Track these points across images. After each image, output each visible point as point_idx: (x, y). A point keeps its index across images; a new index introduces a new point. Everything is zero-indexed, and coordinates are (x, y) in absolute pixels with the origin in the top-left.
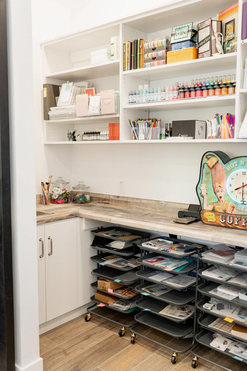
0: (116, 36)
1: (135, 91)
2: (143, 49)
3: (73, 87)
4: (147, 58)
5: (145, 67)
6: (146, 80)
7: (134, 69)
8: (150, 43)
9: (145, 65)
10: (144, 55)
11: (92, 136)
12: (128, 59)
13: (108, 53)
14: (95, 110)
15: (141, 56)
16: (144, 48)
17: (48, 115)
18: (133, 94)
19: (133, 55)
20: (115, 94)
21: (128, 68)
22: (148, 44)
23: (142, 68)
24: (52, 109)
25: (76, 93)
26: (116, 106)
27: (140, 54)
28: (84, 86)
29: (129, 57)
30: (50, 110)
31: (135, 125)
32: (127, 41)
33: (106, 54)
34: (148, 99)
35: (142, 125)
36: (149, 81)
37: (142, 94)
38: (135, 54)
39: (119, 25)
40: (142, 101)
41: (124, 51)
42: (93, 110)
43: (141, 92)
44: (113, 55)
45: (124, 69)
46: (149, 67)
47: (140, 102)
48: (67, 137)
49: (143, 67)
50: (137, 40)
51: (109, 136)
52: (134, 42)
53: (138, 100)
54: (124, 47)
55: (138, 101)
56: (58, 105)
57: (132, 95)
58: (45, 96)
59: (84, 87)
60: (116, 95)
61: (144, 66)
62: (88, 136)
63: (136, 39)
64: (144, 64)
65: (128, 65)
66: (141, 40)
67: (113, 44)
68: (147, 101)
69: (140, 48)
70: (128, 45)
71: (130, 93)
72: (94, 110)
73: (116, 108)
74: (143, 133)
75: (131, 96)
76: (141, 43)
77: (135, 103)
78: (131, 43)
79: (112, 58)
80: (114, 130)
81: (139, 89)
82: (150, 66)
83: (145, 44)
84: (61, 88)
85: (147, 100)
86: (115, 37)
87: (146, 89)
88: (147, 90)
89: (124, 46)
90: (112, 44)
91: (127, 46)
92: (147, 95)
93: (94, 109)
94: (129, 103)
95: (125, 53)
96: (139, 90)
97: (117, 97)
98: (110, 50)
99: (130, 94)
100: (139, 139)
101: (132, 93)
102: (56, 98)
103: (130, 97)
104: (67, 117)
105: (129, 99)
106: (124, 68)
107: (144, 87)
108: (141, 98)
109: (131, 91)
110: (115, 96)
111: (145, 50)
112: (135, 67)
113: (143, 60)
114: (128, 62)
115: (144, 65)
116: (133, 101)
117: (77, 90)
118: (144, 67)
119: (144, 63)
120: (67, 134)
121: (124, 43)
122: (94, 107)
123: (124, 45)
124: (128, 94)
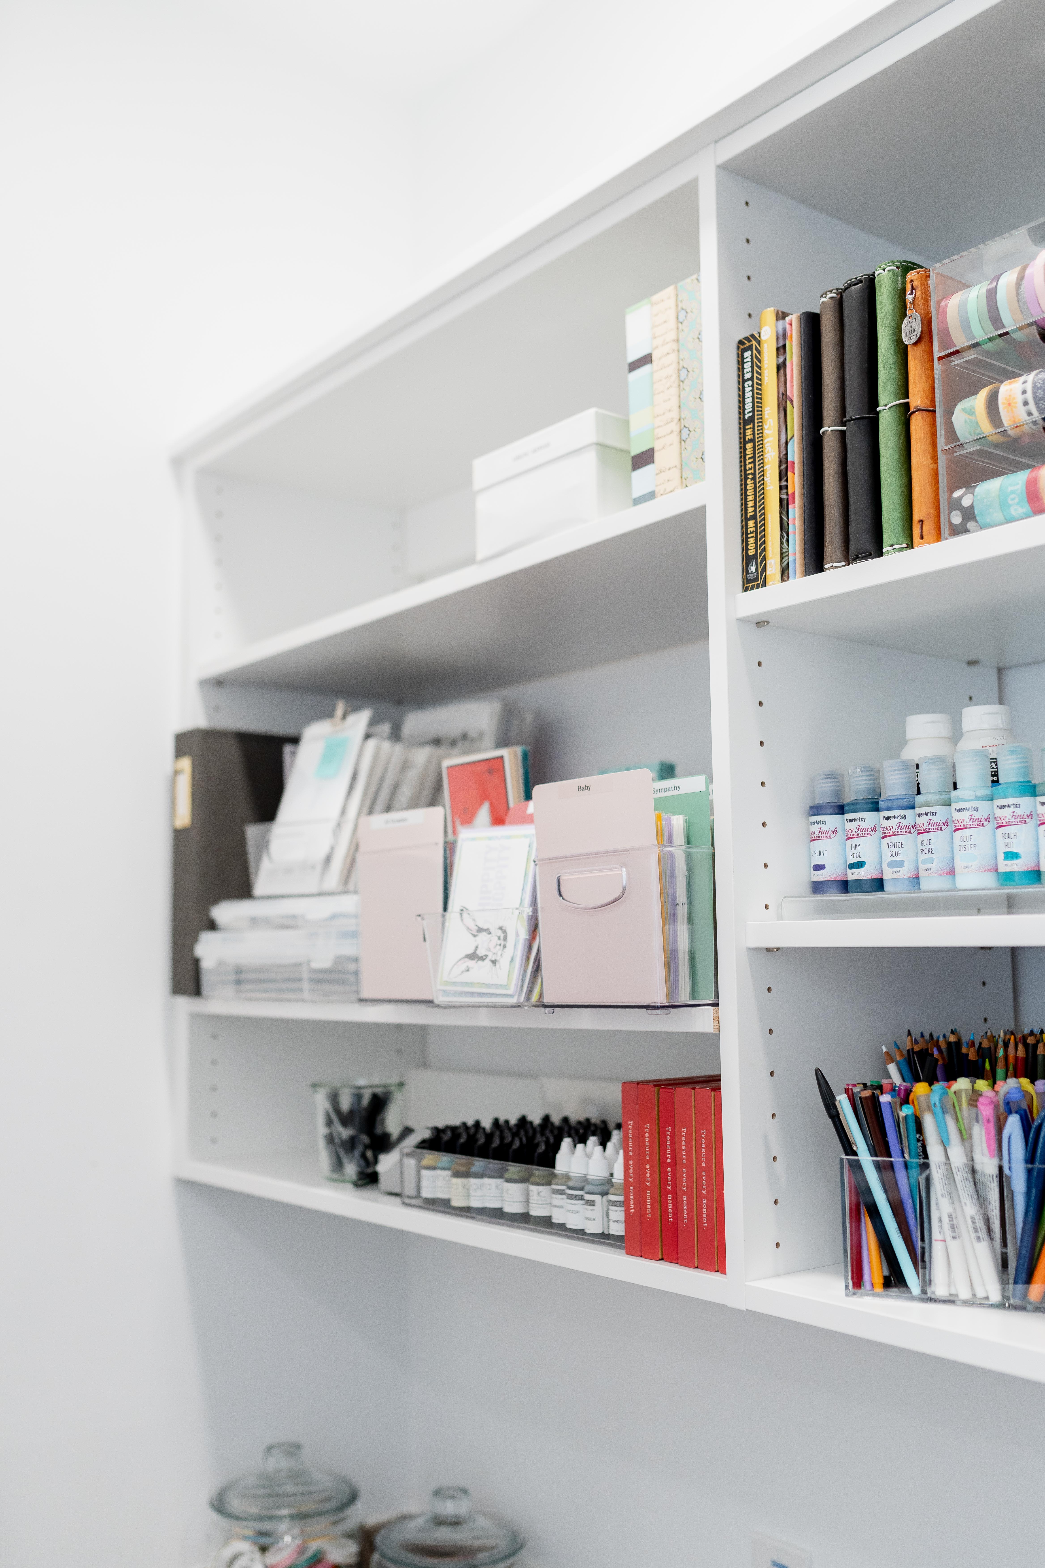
0: (670, 290)
1: (874, 775)
2: (937, 354)
3: (372, 743)
4: (986, 428)
5: (970, 525)
6: (971, 663)
7: (850, 556)
8: (1008, 279)
9: (966, 502)
10: (949, 413)
11: (486, 1181)
12: (783, 475)
13: (602, 447)
14: (494, 962)
15: (918, 423)
16: (946, 338)
17: (197, 962)
18: (847, 799)
19: (829, 428)
20: (663, 806)
21: (783, 555)
22: (992, 295)
23: (938, 537)
24: (223, 912)
25: (396, 787)
26: (683, 928)
27: (906, 406)
28: (473, 733)
29: (795, 453)
30: (212, 926)
31: (884, 1134)
32: (769, 314)
33: (591, 458)
34: (1013, 856)
35: (965, 1137)
36: (1000, 671)
37: (948, 803)
38: (851, 413)
39: (690, 190)
40: (952, 873)
41: (748, 407)
42: (473, 956)
43: (930, 779)
44: (644, 459)
45: (753, 569)
46: (1010, 520)
47: (932, 884)
48: (321, 1144)
49: (945, 531)
50: (870, 283)
51: (626, 1204)
52: (839, 304)
53: (901, 864)
54: (747, 366)
55: (905, 872)
56: (259, 888)
57: (841, 810)
58: (184, 817)
59: (473, 740)
60: (678, 822)
61: (956, 518)
62: (457, 1175)
63: (861, 273)
64: (957, 494)
65: (784, 528)
66: (907, 267)
67: (647, 359)
68: (1007, 878)
69: (902, 351)
70: (781, 349)
71: (824, 792)
72: (482, 959)
73: (683, 946)
74: (980, 1224)
75: (831, 821)
76: (909, 297)
77: (878, 896)
78: (812, 322)
79: (643, 479)
80: (674, 1158)
81: (913, 753)
82: (1026, 508)
83: (953, 304)
84: (294, 754)
85: (1006, 866)
86: (656, 297)
87: (980, 753)
88: (995, 761)
89: (741, 362)
90: (634, 366)
91: (769, 360)
92: (999, 813)
93: (484, 944)
94: (818, 887)
95: (752, 419)
96: (906, 765)
97: (688, 841)
98: (626, 424)
99: (818, 802)
100: (939, 1289)
101: (838, 793)
102: (252, 832)
103: (823, 835)
104: (306, 985)
105: (811, 854)
106: (747, 560)
107: (956, 734)
108: (937, 839)
109: (830, 776)
110: (664, 837)
111: (956, 361)
112: (860, 538)
113: (942, 459)
114: (784, 505)
115: (956, 505)
116: (854, 875)
117: (405, 766)
118: (957, 531)
119: (952, 490)
120: (321, 1120)
121: (741, 336)
122: (480, 930)
123: (747, 354)
124: (799, 802)
